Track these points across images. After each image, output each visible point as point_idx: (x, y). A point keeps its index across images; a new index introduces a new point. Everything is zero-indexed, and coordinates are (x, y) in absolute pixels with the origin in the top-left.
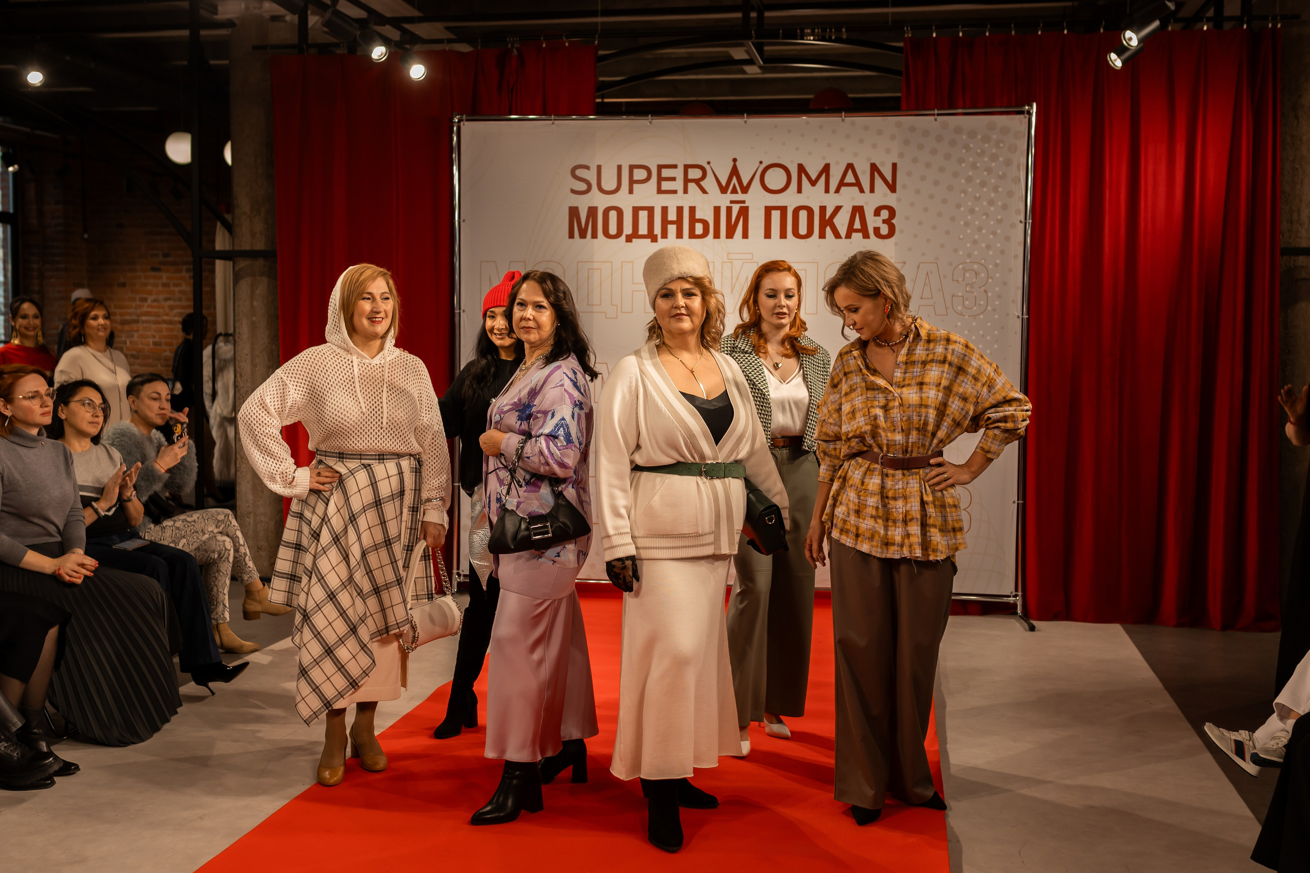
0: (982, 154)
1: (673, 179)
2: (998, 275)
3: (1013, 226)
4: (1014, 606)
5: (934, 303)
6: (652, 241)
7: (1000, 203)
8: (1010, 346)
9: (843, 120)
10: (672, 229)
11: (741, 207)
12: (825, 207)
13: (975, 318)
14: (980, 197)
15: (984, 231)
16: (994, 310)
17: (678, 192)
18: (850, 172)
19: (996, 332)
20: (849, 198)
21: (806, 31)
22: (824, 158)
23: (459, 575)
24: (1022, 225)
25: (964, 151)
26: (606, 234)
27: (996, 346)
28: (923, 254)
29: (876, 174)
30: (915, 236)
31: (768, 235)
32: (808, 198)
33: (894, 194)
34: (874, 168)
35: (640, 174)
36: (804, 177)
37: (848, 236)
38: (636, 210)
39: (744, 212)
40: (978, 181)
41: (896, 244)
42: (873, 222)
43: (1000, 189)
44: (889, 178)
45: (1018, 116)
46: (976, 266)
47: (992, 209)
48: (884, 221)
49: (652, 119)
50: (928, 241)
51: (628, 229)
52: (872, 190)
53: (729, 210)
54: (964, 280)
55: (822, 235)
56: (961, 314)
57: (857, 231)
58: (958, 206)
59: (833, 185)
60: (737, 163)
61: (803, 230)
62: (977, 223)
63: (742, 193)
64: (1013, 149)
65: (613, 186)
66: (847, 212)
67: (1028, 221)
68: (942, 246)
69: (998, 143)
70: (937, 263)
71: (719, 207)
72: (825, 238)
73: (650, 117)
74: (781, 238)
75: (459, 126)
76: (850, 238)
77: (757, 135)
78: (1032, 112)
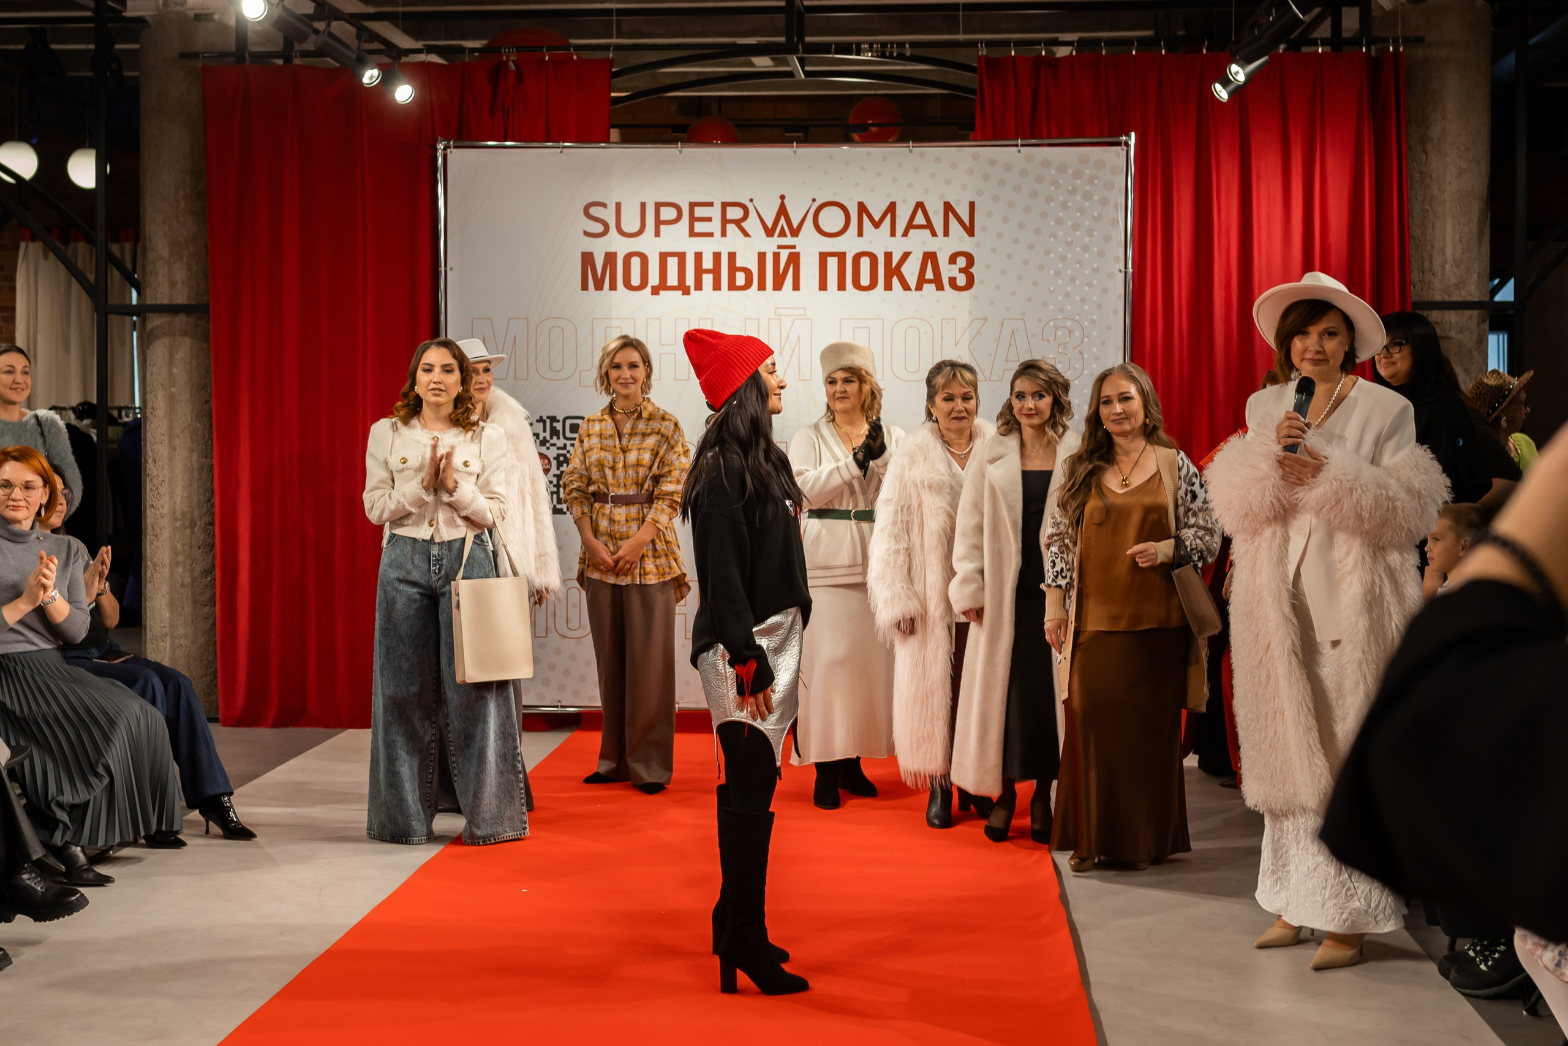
0: (1073, 192)
1: (709, 219)
2: (1095, 333)
3: (1111, 276)
6: (683, 294)
7: (1095, 249)
9: (911, 151)
10: (708, 279)
11: (790, 253)
12: (891, 254)
14: (1072, 241)
15: (1078, 282)
17: (715, 235)
18: (920, 212)
20: (919, 242)
21: (862, 46)
22: (889, 195)
24: (1123, 275)
25: (1053, 188)
26: (628, 284)
28: (1008, 309)
29: (950, 214)
30: (998, 287)
31: (823, 286)
32: (871, 242)
33: (972, 238)
34: (948, 208)
35: (668, 214)
36: (864, 215)
37: (919, 287)
38: (664, 257)
39: (795, 259)
40: (1070, 223)
41: (976, 297)
42: (948, 271)
43: (1095, 233)
44: (966, 218)
45: (1114, 148)
46: (1069, 323)
47: (1087, 256)
48: (961, 270)
49: (682, 148)
50: (1013, 293)
51: (654, 279)
52: (946, 233)
53: (776, 256)
54: (1055, 340)
55: (888, 287)
57: (929, 281)
58: (1047, 253)
59: (900, 229)
60: (785, 201)
61: (865, 281)
62: (1069, 272)
63: (792, 235)
64: (1110, 186)
65: (635, 227)
66: (918, 259)
67: (1130, 270)
68: (1029, 299)
69: (1091, 179)
70: (1023, 319)
71: (765, 253)
72: (891, 290)
73: (679, 144)
74: (839, 290)
75: (445, 156)
76: (921, 290)
77: (809, 168)
78: (1130, 143)
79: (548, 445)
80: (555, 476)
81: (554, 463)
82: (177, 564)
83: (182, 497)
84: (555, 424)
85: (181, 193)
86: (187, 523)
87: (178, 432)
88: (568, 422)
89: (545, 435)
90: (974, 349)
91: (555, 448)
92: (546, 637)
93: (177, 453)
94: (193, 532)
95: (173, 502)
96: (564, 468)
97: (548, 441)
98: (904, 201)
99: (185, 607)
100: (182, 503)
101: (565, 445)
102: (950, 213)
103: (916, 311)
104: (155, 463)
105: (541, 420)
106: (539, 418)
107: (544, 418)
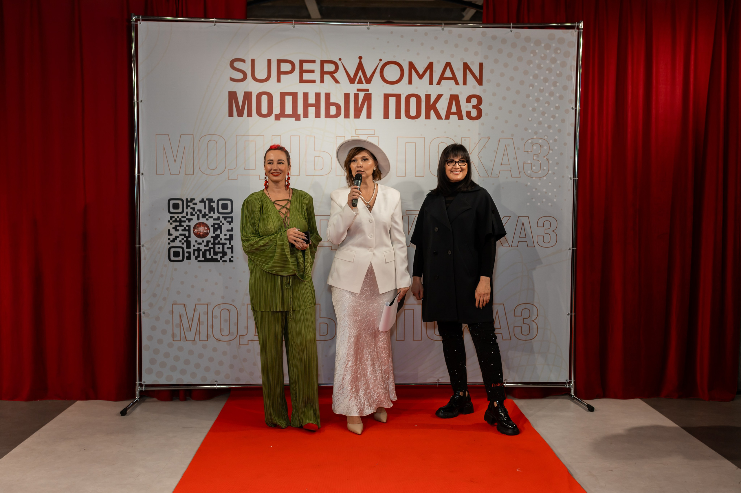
0: (544, 58)
1: (312, 71)
2: (556, 148)
3: (567, 111)
4: (569, 389)
5: (511, 168)
6: (295, 120)
7: (558, 95)
8: (565, 200)
9: (443, 29)
10: (312, 110)
11: (365, 94)
12: (430, 95)
13: (540, 180)
14: (543, 89)
15: (546, 115)
16: (554, 173)
17: (316, 82)
18: (448, 69)
19: (555, 190)
20: (447, 88)
22: (428, 58)
23: (141, 385)
24: (574, 111)
25: (532, 55)
26: (259, 113)
27: (555, 200)
28: (503, 132)
30: (497, 118)
31: (386, 116)
32: (417, 88)
33: (481, 86)
34: (466, 66)
35: (287, 67)
36: (413, 71)
37: (447, 117)
38: (283, 95)
39: (368, 98)
40: (542, 78)
41: (483, 124)
42: (465, 107)
43: (558, 84)
44: (477, 74)
45: (571, 30)
46: (540, 141)
47: (552, 98)
48: (474, 107)
49: (295, 24)
50: (506, 122)
51: (276, 110)
52: (465, 83)
53: (356, 96)
54: (532, 151)
55: (428, 117)
56: (530, 177)
57: (454, 114)
58: (528, 96)
59: (436, 79)
60: (362, 60)
61: (413, 113)
62: (541, 109)
63: (366, 83)
64: (567, 54)
65: (264, 76)
66: (446, 99)
67: (578, 108)
68: (516, 126)
69: (556, 50)
70: (512, 138)
71: (349, 94)
72: (430, 119)
73: (293, 22)
74: (396, 118)
75: (136, 26)
76: (449, 119)
77: (378, 39)
78: (580, 27)
79: (207, 217)
80: (212, 237)
81: (212, 229)
84: (212, 204)
88: (221, 202)
89: (205, 211)
90: (481, 157)
91: (211, 220)
92: (207, 341)
96: (218, 232)
97: (208, 215)
98: (439, 62)
101: (219, 217)
102: (467, 71)
103: (445, 132)
105: (202, 201)
106: (201, 200)
107: (204, 200)
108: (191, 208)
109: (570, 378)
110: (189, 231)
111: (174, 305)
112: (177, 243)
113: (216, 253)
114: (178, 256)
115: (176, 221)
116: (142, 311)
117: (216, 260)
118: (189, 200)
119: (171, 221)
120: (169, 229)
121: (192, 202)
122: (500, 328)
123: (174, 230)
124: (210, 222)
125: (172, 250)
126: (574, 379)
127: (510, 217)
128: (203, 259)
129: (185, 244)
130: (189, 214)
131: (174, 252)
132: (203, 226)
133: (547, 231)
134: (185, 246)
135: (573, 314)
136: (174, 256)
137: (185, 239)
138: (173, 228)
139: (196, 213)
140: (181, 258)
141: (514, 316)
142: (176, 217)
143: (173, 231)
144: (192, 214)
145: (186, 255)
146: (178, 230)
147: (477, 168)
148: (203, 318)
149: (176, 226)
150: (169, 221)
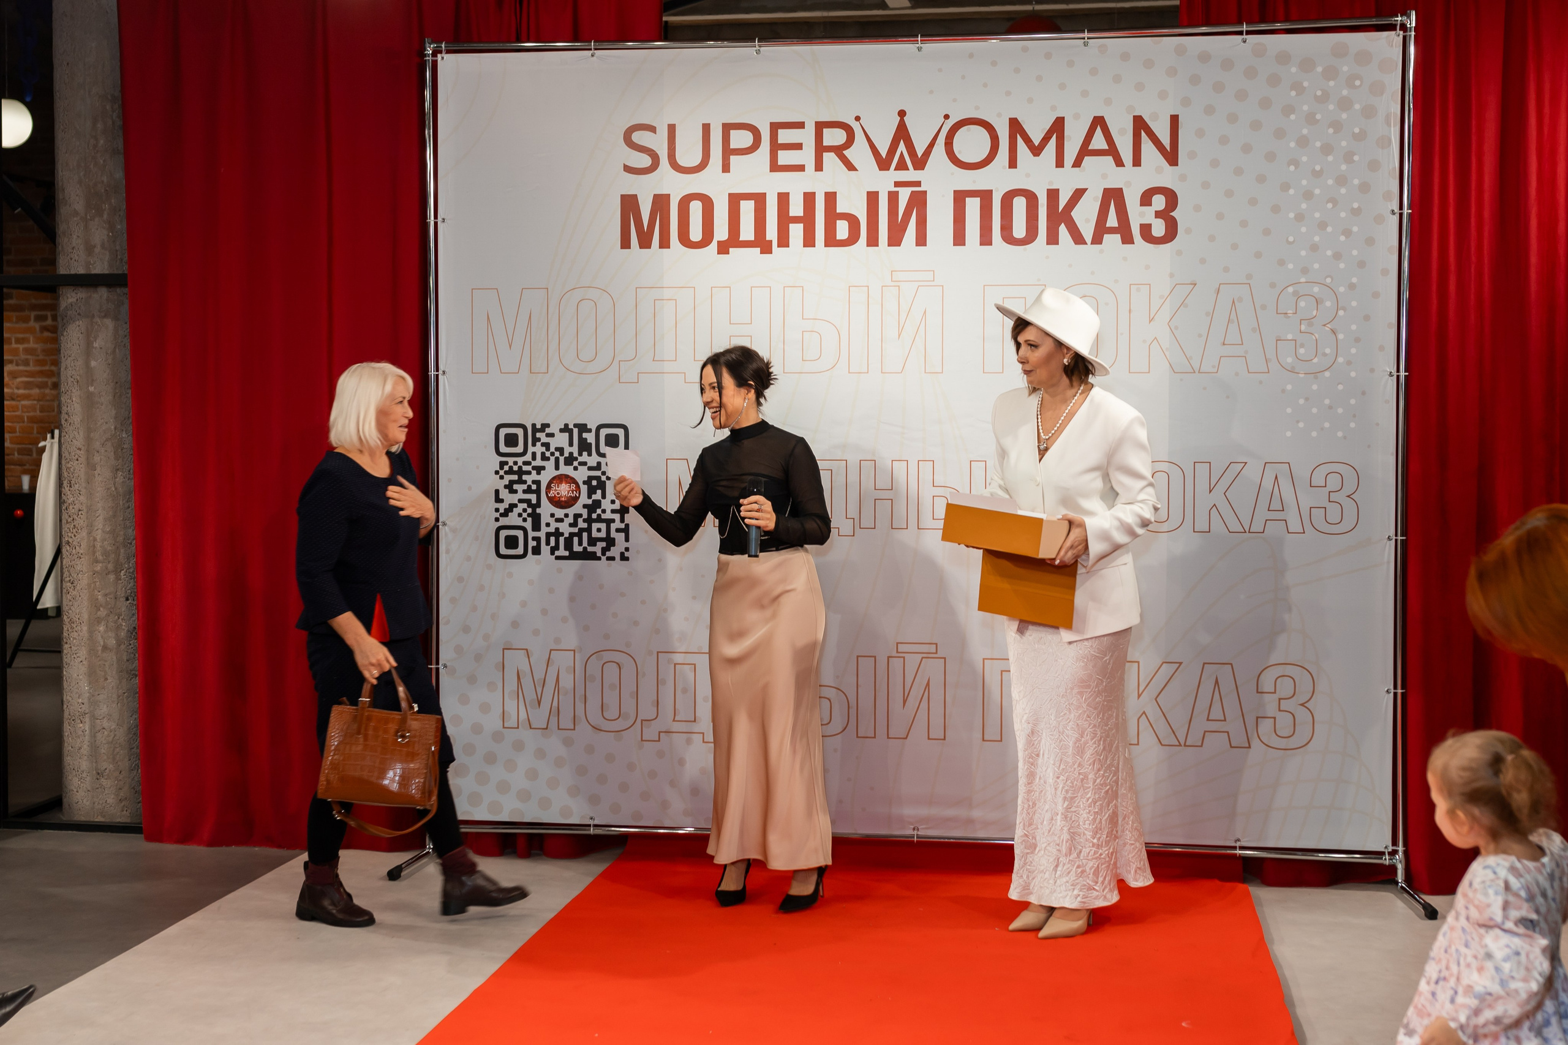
0: (1324, 98)
1: (798, 146)
2: (1354, 304)
3: (1379, 219)
4: (1393, 869)
5: (1246, 352)
6: (761, 253)
7: (1356, 182)
8: (1377, 424)
9: (1086, 44)
10: (796, 231)
11: (912, 192)
12: (1057, 191)
13: (1316, 378)
14: (1321, 172)
15: (1329, 229)
16: (1349, 363)
17: (807, 168)
18: (1099, 131)
19: (1353, 402)
20: (1098, 175)
22: (1054, 107)
24: (1396, 218)
25: (1293, 93)
26: (685, 240)
27: (1352, 425)
28: (1226, 270)
30: (1212, 238)
31: (959, 239)
32: (1028, 175)
33: (1175, 168)
34: (1140, 125)
35: (741, 139)
36: (1019, 139)
37: (1097, 239)
38: (735, 200)
39: (919, 201)
40: (1318, 144)
41: (1179, 253)
42: (1138, 215)
43: (1356, 158)
44: (1166, 141)
45: (1384, 33)
46: (1316, 289)
47: (1343, 191)
48: (1158, 214)
49: (760, 46)
50: (1235, 247)
51: (721, 232)
52: (1137, 162)
53: (893, 197)
54: (1296, 313)
55: (1053, 239)
56: (1293, 371)
57: (1112, 231)
58: (1285, 187)
59: (1071, 154)
60: (906, 119)
61: (1019, 230)
62: (1317, 215)
63: (915, 170)
64: (1377, 89)
65: (695, 159)
66: (1095, 199)
67: (1406, 211)
68: (1258, 255)
69: (1351, 79)
70: (1249, 284)
71: (877, 193)
72: (1057, 243)
73: (757, 42)
74: (982, 244)
75: (435, 64)
76: (1100, 243)
77: (940, 70)
78: (1408, 26)
79: (576, 463)
80: (585, 506)
81: (584, 489)
82: (99, 621)
83: (103, 532)
84: (585, 435)
85: (100, 126)
86: (110, 566)
87: (97, 445)
88: (604, 432)
89: (571, 449)
90: (1176, 328)
91: (583, 470)
92: (574, 729)
93: (96, 472)
94: (118, 578)
95: (91, 538)
96: (598, 496)
97: (576, 459)
98: (1077, 116)
99: (109, 678)
100: (104, 540)
101: (599, 464)
102: (1143, 134)
103: (1093, 273)
104: (71, 486)
105: (566, 429)
106: (563, 427)
107: (570, 427)
108: (543, 445)
109: (1395, 842)
110: (538, 492)
111: (505, 651)
112: (513, 519)
113: (593, 542)
114: (516, 546)
115: (510, 472)
116: (441, 662)
117: (593, 557)
118: (538, 426)
119: (502, 473)
120: (497, 488)
121: (544, 432)
122: (1225, 720)
123: (508, 490)
124: (581, 475)
125: (504, 533)
126: (1405, 845)
127: (1246, 463)
128: (567, 553)
129: (529, 520)
130: (539, 456)
131: (507, 538)
132: (566, 483)
133: (1333, 497)
134: (528, 525)
135: (1399, 691)
136: (507, 546)
137: (529, 510)
138: (506, 487)
139: (552, 454)
140: (520, 550)
141: (1258, 692)
142: (511, 464)
143: (504, 494)
144: (544, 458)
145: (532, 544)
146: (516, 492)
147: (1167, 353)
148: (567, 682)
149: (512, 482)
150: (497, 473)
